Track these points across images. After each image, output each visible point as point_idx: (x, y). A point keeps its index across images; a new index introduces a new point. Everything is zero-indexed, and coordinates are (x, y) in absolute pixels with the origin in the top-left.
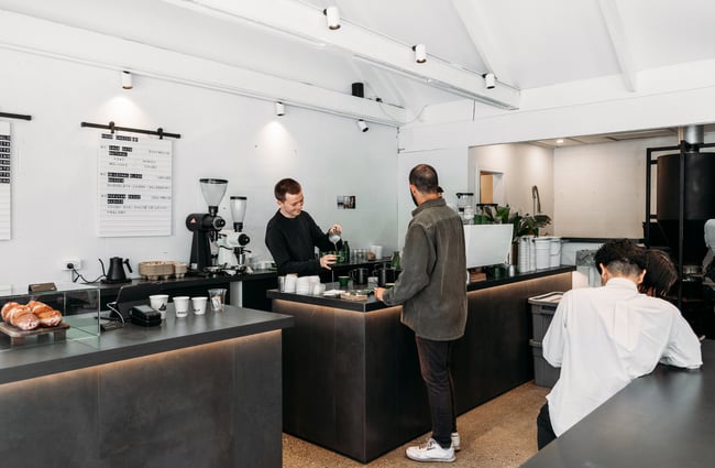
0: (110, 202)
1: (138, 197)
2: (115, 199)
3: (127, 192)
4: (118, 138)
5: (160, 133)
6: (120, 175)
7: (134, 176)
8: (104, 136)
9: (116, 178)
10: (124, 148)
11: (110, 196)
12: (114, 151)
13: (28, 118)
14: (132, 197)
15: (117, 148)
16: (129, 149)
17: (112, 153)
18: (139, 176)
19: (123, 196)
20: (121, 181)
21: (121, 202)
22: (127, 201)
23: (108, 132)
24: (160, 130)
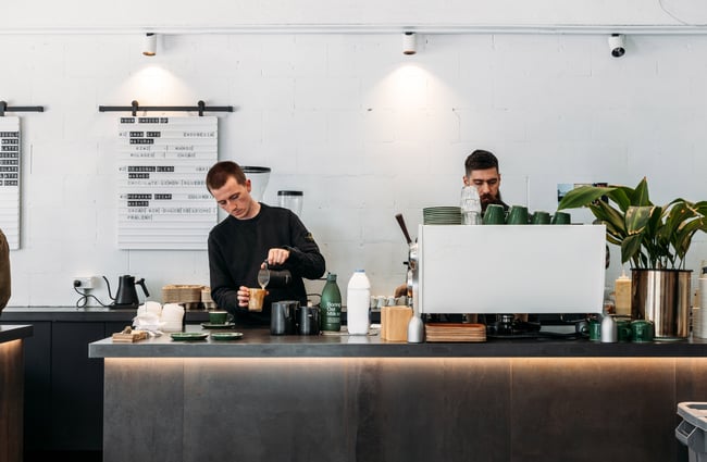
0: (131, 204)
1: (168, 197)
2: (138, 201)
3: (153, 191)
4: (142, 120)
5: (202, 108)
6: (143, 168)
7: (162, 169)
8: (124, 120)
9: (138, 172)
10: (149, 133)
11: (130, 196)
12: (136, 139)
13: (41, 109)
14: (159, 197)
15: (140, 133)
16: (157, 134)
17: (133, 142)
18: (171, 169)
19: (148, 196)
20: (146, 176)
21: (146, 204)
22: (153, 203)
23: (128, 114)
24: (201, 103)
